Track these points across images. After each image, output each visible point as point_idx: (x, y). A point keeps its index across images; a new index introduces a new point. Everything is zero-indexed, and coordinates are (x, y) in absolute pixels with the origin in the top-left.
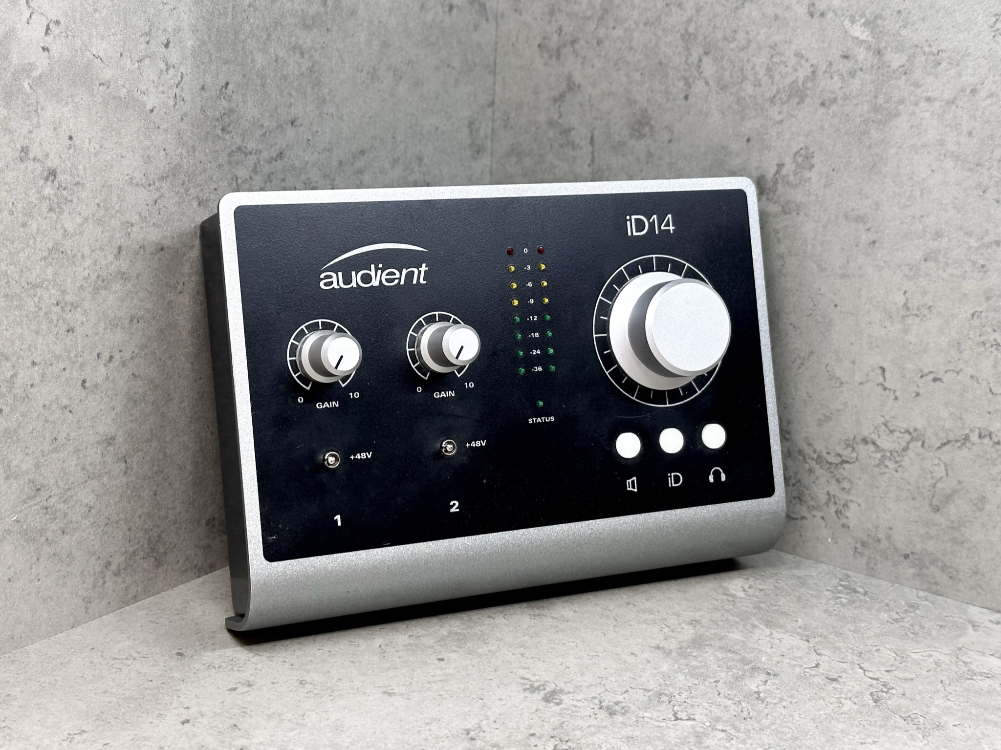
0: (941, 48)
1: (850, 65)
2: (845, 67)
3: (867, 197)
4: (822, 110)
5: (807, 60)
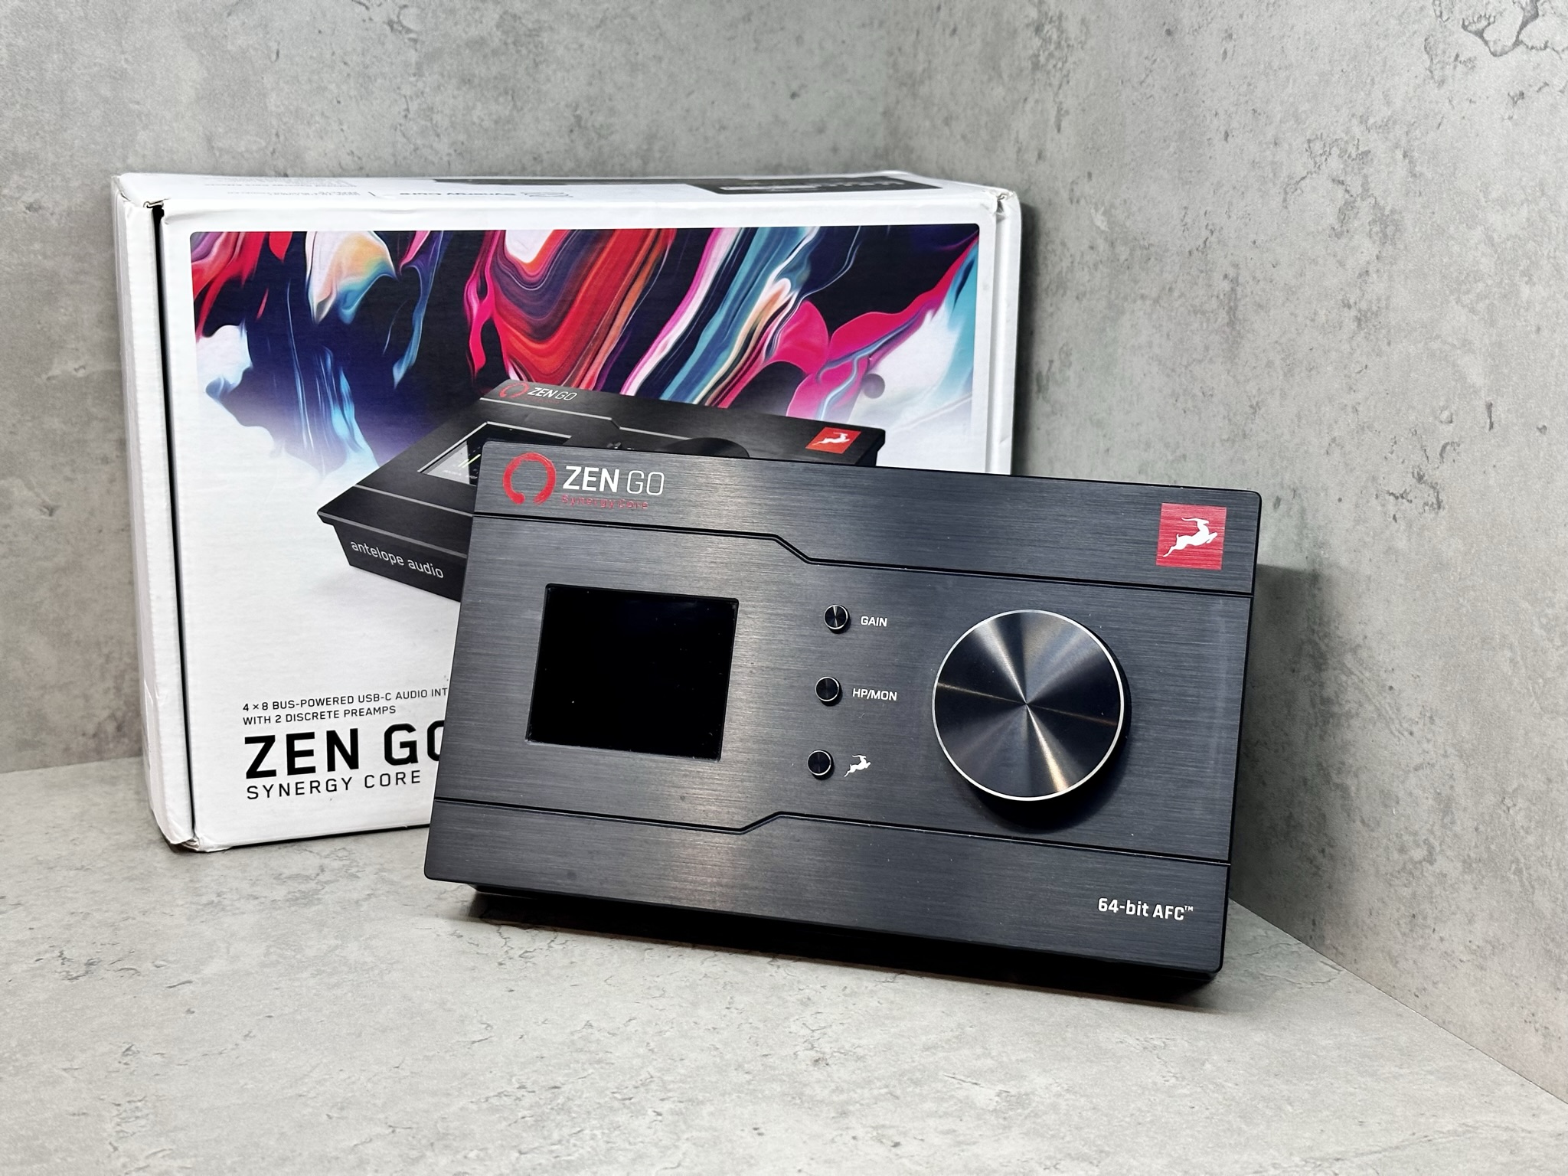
0: (1151, 242)
1: (1094, 256)
2: (1090, 257)
3: (1104, 401)
4: (1077, 304)
5: (1068, 250)
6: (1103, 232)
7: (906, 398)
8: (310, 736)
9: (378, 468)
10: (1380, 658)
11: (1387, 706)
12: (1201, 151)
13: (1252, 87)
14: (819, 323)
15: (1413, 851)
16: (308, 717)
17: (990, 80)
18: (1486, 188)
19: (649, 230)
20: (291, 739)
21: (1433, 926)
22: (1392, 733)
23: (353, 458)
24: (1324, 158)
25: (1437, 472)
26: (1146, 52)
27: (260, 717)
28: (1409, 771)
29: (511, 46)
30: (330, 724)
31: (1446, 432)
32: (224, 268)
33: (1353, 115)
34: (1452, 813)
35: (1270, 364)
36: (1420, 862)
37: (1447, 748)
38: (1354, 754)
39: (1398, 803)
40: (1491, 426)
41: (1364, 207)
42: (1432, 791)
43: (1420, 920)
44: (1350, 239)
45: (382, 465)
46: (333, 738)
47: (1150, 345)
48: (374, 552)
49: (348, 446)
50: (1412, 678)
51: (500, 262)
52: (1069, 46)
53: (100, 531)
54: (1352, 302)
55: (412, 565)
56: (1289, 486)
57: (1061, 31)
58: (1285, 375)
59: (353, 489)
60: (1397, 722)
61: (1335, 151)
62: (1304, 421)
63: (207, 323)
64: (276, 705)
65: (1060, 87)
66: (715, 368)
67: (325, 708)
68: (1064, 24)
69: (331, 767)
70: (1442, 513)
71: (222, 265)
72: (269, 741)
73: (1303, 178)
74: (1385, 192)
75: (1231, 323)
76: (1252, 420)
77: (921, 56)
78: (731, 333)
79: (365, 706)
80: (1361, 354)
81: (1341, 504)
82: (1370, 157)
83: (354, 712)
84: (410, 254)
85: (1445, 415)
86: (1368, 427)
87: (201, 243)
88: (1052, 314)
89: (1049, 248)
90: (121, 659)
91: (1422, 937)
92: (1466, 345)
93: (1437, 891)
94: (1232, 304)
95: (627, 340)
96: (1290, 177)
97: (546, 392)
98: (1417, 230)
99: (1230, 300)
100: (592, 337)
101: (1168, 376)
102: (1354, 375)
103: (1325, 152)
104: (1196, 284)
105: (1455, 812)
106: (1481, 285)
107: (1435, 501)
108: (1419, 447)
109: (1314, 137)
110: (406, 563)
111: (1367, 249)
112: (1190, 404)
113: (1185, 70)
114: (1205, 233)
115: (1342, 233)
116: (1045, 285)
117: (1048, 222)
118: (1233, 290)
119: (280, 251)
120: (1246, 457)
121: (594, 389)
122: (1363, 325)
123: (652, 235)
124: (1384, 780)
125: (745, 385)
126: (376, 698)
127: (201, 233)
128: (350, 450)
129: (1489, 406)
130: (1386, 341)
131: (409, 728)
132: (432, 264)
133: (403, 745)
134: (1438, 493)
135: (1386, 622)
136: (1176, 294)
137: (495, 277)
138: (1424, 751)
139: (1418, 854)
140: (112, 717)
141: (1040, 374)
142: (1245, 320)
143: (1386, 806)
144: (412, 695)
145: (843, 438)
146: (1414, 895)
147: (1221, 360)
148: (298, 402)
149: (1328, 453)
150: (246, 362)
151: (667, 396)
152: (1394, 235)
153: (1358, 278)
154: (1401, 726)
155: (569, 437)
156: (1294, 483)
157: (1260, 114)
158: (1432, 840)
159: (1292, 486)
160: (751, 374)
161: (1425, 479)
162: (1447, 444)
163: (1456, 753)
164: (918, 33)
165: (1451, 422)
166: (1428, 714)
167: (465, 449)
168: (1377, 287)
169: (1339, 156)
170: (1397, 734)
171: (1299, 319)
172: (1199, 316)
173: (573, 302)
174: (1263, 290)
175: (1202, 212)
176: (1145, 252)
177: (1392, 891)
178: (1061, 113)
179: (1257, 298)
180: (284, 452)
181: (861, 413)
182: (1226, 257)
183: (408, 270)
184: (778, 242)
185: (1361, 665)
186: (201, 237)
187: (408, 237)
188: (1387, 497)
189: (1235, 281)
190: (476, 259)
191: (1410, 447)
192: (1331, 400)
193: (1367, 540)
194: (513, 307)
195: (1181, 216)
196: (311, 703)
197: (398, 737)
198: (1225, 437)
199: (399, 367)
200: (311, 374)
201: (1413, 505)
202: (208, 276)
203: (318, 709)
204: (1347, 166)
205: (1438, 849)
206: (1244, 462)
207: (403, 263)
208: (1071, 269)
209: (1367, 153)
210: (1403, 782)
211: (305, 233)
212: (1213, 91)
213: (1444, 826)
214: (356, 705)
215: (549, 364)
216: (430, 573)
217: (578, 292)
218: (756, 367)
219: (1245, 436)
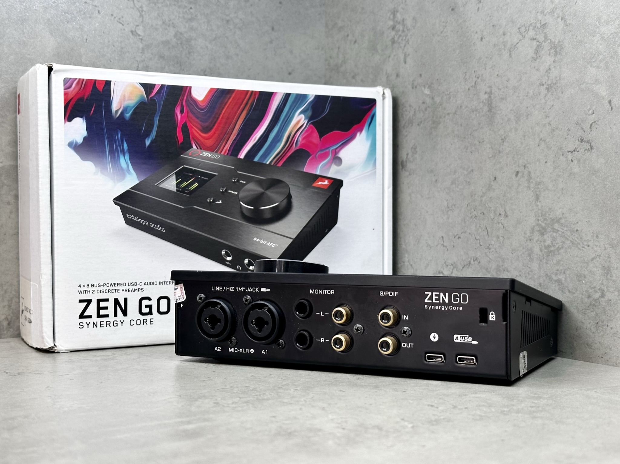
6: (428, 95)
7: (351, 168)
8: (107, 300)
9: (138, 182)
10: (571, 220)
11: (576, 239)
12: (471, 49)
13: (491, 17)
14: (316, 134)
15: (594, 296)
16: (106, 291)
17: (373, 54)
18: (599, 20)
19: (248, 91)
20: (99, 301)
21: (607, 324)
22: (579, 249)
23: (128, 177)
24: (526, 32)
25: (589, 135)
26: (443, 20)
27: (85, 291)
28: (589, 262)
29: (180, 45)
30: (115, 295)
31: (592, 118)
32: (77, 93)
33: (538, 12)
34: (611, 272)
35: (509, 120)
36: (598, 299)
37: (606, 245)
38: (563, 264)
39: (585, 277)
40: (612, 109)
41: (546, 46)
42: (600, 266)
43: (600, 323)
44: (541, 59)
45: (140, 181)
46: (116, 302)
47: (453, 131)
48: (136, 219)
49: (126, 171)
50: (586, 223)
51: (189, 99)
52: (408, 30)
53: (5, 234)
54: (544, 83)
55: (152, 226)
56: (522, 165)
57: (404, 25)
58: (516, 122)
59: (128, 191)
60: (581, 244)
61: (531, 28)
62: (526, 137)
63: (69, 116)
64: (93, 286)
65: (405, 46)
66: (275, 149)
67: (113, 288)
68: (405, 22)
69: (116, 315)
70: (593, 151)
71: (76, 92)
72: (89, 302)
73: (518, 43)
74: (554, 36)
75: (490, 110)
76: (503, 145)
77: (341, 56)
78: (282, 135)
79: (131, 288)
80: (550, 102)
81: (547, 164)
82: (546, 25)
83: (126, 290)
84: (153, 94)
85: (591, 112)
86: (556, 129)
87: (68, 83)
88: (407, 136)
89: (404, 110)
90: (11, 292)
91: (602, 331)
92: (597, 81)
93: (607, 308)
94: (490, 102)
95: (240, 135)
96: (512, 45)
97: (208, 154)
98: (570, 45)
99: (488, 101)
100: (226, 133)
101: (462, 141)
102: (547, 111)
103: (526, 31)
104: (472, 100)
105: (612, 271)
106: (601, 56)
107: (589, 147)
108: (580, 128)
109: (521, 26)
110: (149, 225)
111: (548, 60)
112: (473, 148)
113: (460, 21)
114: (475, 79)
115: (537, 58)
116: (402, 125)
117: (402, 100)
118: (490, 97)
119: (100, 88)
120: (501, 160)
121: (227, 154)
122: (550, 89)
123: (249, 94)
124: (577, 270)
125: (287, 157)
126: (136, 284)
127: (68, 78)
128: (127, 173)
129: (610, 102)
130: (561, 92)
131: (149, 299)
132: (162, 98)
133: (147, 306)
134: (590, 144)
135: (572, 204)
136: (463, 107)
137: (187, 105)
138: (595, 251)
139: (596, 296)
140: (6, 319)
141: (402, 162)
142: (496, 107)
143: (579, 281)
144: (151, 284)
145: (326, 182)
146: (597, 314)
147: (486, 126)
148: (106, 152)
149: (538, 145)
150: (84, 133)
151: (256, 159)
152: (560, 51)
153: (546, 73)
154: (583, 244)
155: (217, 174)
156: (524, 163)
157: (496, 26)
158: (602, 287)
159: (523, 165)
160: (290, 152)
161: (584, 140)
162: (593, 122)
163: (610, 246)
164: (339, 48)
165: (594, 113)
166: (595, 235)
167: (174, 177)
168: (554, 73)
169: (533, 29)
170: (582, 248)
171: (521, 98)
172: (475, 112)
173: (218, 117)
174: (503, 92)
175: (473, 72)
176: (448, 96)
177: (586, 316)
178: (406, 56)
179: (501, 96)
180: (99, 173)
181: (333, 172)
182: (485, 85)
183: (152, 100)
184: (299, 99)
185: (562, 226)
186: (68, 80)
187: (152, 86)
188: (567, 153)
189: (490, 93)
190: (180, 97)
191: (576, 130)
192: (538, 124)
193: (560, 174)
194: (195, 118)
195: (464, 76)
196: (108, 285)
197: (145, 303)
198: (491, 156)
199: (148, 140)
200: (112, 140)
201: (579, 153)
202: (70, 97)
203: (111, 288)
204: (537, 32)
205: (606, 290)
206: (500, 163)
207: (150, 97)
208: (415, 114)
209: (545, 24)
210: (586, 268)
211: (110, 82)
212: (474, 24)
213: (608, 279)
214: (127, 287)
215: (209, 143)
216: (159, 229)
217: (220, 114)
218: (292, 150)
219: (500, 152)
